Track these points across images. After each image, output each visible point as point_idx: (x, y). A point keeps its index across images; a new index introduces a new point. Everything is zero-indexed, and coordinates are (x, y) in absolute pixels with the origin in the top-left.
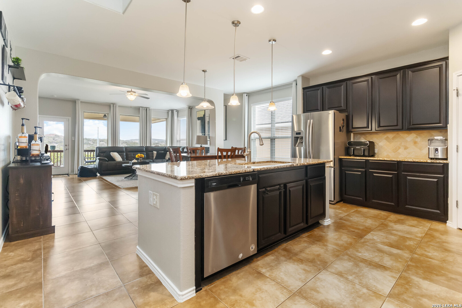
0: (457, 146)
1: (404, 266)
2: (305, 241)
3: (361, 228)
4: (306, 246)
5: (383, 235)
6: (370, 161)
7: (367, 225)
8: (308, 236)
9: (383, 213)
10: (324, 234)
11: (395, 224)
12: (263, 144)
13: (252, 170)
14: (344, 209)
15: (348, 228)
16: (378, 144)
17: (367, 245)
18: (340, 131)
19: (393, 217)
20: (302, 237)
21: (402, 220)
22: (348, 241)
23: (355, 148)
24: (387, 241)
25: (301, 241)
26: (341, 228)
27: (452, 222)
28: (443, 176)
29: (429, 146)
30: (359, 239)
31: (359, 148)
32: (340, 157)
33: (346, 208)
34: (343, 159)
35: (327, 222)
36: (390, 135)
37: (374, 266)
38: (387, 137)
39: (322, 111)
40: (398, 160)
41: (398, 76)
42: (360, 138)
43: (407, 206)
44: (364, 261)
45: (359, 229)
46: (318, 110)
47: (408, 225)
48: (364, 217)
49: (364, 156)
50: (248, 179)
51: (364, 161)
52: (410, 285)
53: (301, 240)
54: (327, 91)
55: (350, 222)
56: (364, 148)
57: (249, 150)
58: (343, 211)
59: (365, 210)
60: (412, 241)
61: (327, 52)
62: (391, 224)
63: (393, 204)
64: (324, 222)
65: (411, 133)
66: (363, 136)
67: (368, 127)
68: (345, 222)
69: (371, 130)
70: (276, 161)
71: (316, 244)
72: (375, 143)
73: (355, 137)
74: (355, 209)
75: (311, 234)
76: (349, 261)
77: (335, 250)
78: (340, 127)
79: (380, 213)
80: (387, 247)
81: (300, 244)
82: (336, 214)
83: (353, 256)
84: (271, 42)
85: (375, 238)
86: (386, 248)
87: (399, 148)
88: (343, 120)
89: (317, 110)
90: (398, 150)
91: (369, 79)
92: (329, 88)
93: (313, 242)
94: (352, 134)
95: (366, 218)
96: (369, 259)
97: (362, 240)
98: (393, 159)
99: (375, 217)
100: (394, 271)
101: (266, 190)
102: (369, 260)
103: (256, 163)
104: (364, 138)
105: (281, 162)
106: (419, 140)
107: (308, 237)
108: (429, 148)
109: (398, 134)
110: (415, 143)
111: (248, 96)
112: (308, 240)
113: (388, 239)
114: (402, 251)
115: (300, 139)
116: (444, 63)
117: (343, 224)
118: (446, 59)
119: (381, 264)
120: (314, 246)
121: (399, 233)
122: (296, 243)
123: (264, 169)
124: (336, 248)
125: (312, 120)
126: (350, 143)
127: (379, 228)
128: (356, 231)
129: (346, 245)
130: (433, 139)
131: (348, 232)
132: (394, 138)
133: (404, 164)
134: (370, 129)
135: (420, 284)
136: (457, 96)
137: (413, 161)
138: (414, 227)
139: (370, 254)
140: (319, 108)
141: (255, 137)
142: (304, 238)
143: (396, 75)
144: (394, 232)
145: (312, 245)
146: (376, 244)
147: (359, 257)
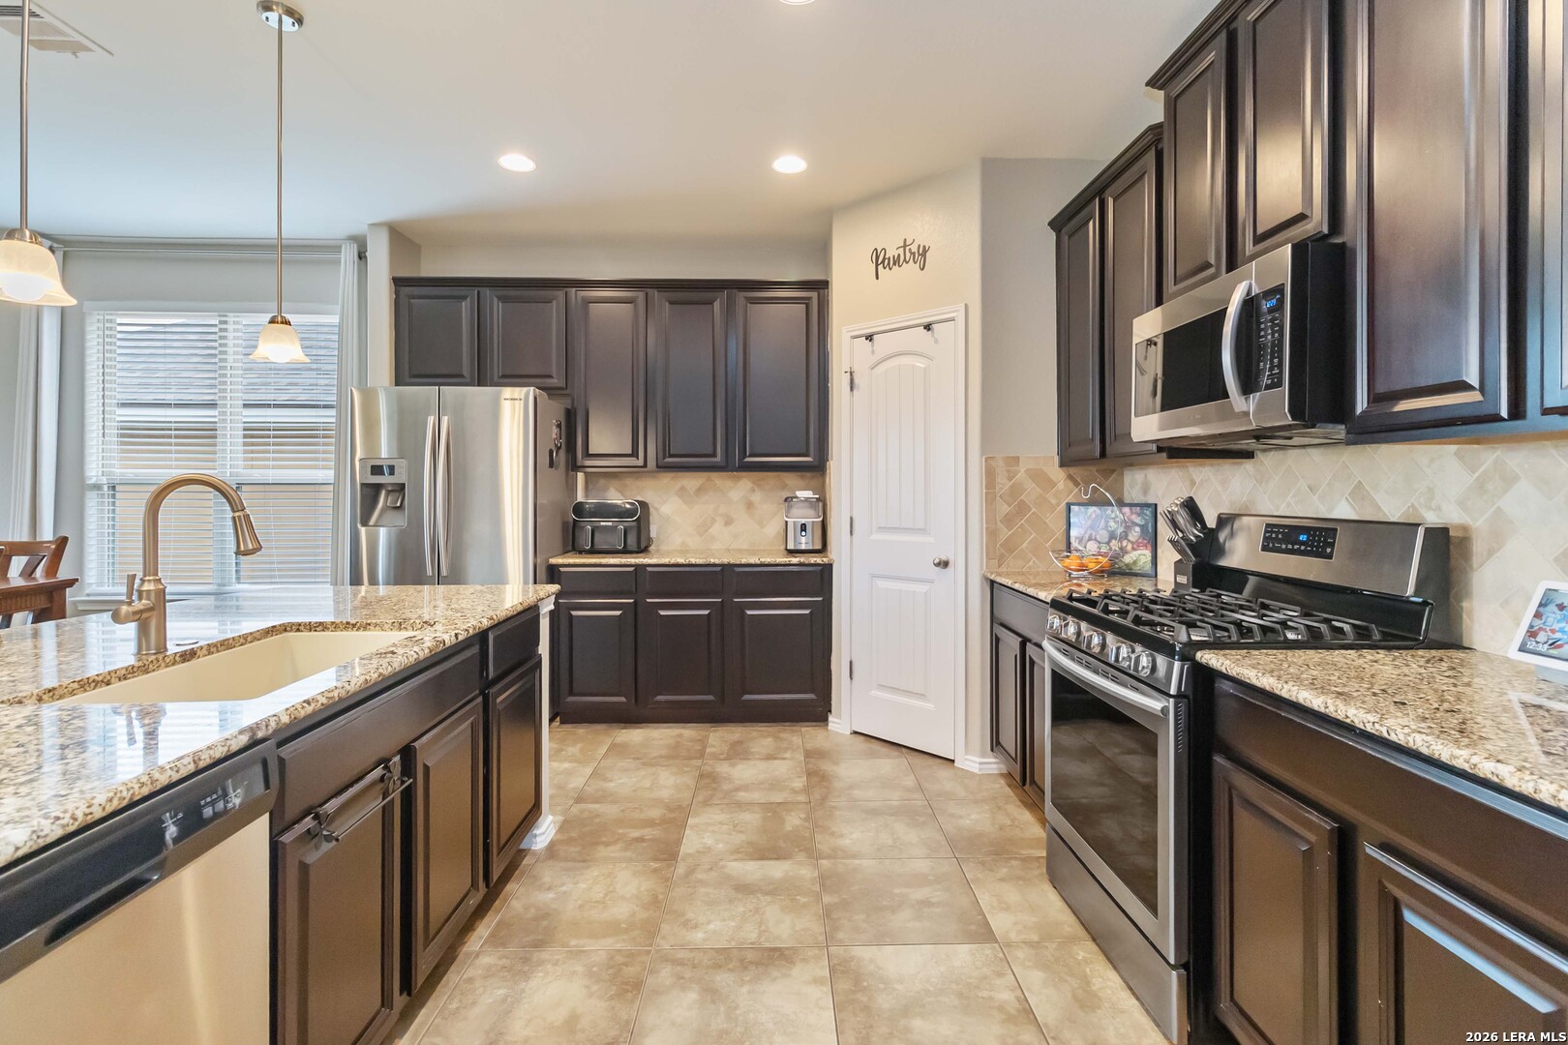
0: (851, 519)
1: (820, 917)
2: (489, 973)
3: (655, 813)
4: (504, 1000)
5: (722, 817)
6: (649, 569)
7: (665, 794)
8: (493, 935)
9: (688, 732)
10: (551, 895)
11: (733, 765)
12: (260, 548)
13: (244, 739)
14: (573, 750)
15: (621, 831)
16: (657, 510)
17: (701, 882)
18: (551, 465)
19: (719, 737)
20: (468, 955)
21: (740, 742)
22: (642, 889)
23: (596, 524)
24: (743, 837)
25: (470, 980)
26: (597, 844)
27: (840, 717)
28: (821, 599)
29: (787, 517)
30: (669, 866)
31: (610, 524)
32: (553, 561)
33: (579, 745)
34: (562, 569)
35: (544, 833)
36: (691, 481)
37: (757, 964)
38: (683, 488)
39: (479, 385)
40: (725, 561)
41: (717, 305)
42: (606, 489)
43: (747, 697)
44: (726, 958)
45: (650, 823)
46: (461, 376)
47: (757, 756)
48: (644, 764)
49: (625, 551)
50: (220, 805)
51: (632, 569)
52: (865, 988)
53: (471, 973)
54: (497, 309)
55: (614, 802)
56: (626, 524)
57: (151, 587)
58: (573, 759)
59: (634, 736)
60: (793, 814)
61: (517, 162)
62: (723, 768)
63: (711, 697)
64: (536, 836)
65: (739, 478)
66: (616, 483)
67: (634, 454)
68: (597, 806)
69: (645, 466)
70: (321, 624)
71: (541, 963)
72: (651, 509)
73: (590, 487)
74: (609, 741)
75: (498, 924)
76: (683, 989)
77: (620, 959)
78: (551, 452)
79: (680, 736)
80: (752, 863)
81: (474, 1003)
82: (556, 782)
83: (682, 955)
84: (273, 16)
85: (709, 840)
86: (751, 870)
87: (713, 521)
88: (559, 426)
89: (454, 378)
90: (710, 528)
91: (637, 297)
92: (504, 299)
93: (526, 960)
94: (580, 476)
95: (654, 769)
96: (733, 939)
97: (681, 869)
98: (712, 561)
99: (674, 755)
100: (809, 953)
101: (320, 823)
102: (733, 944)
103: (204, 651)
104: (617, 489)
105: (354, 625)
106: (756, 497)
107: (496, 940)
108: (787, 522)
109: (709, 479)
110: (750, 506)
111: (60, 254)
112: (500, 958)
113: (741, 832)
114: (790, 862)
115: (389, 492)
116: (814, 295)
117: (597, 820)
118: (822, 286)
119: (767, 945)
120: (534, 983)
121: (756, 796)
122: (454, 1006)
123: (309, 709)
124: (618, 946)
125: (446, 418)
126: (579, 509)
127: (700, 798)
128: (648, 833)
129: (644, 915)
130: (792, 498)
131: (626, 849)
132: (700, 490)
133: (739, 573)
134: (640, 462)
135: (880, 968)
136: (852, 389)
137: (759, 562)
138: (775, 759)
139: (724, 920)
140: (465, 371)
141: (110, 474)
142: (477, 955)
143: (711, 303)
144: (742, 795)
145: (526, 976)
146: (723, 867)
147: (705, 951)
